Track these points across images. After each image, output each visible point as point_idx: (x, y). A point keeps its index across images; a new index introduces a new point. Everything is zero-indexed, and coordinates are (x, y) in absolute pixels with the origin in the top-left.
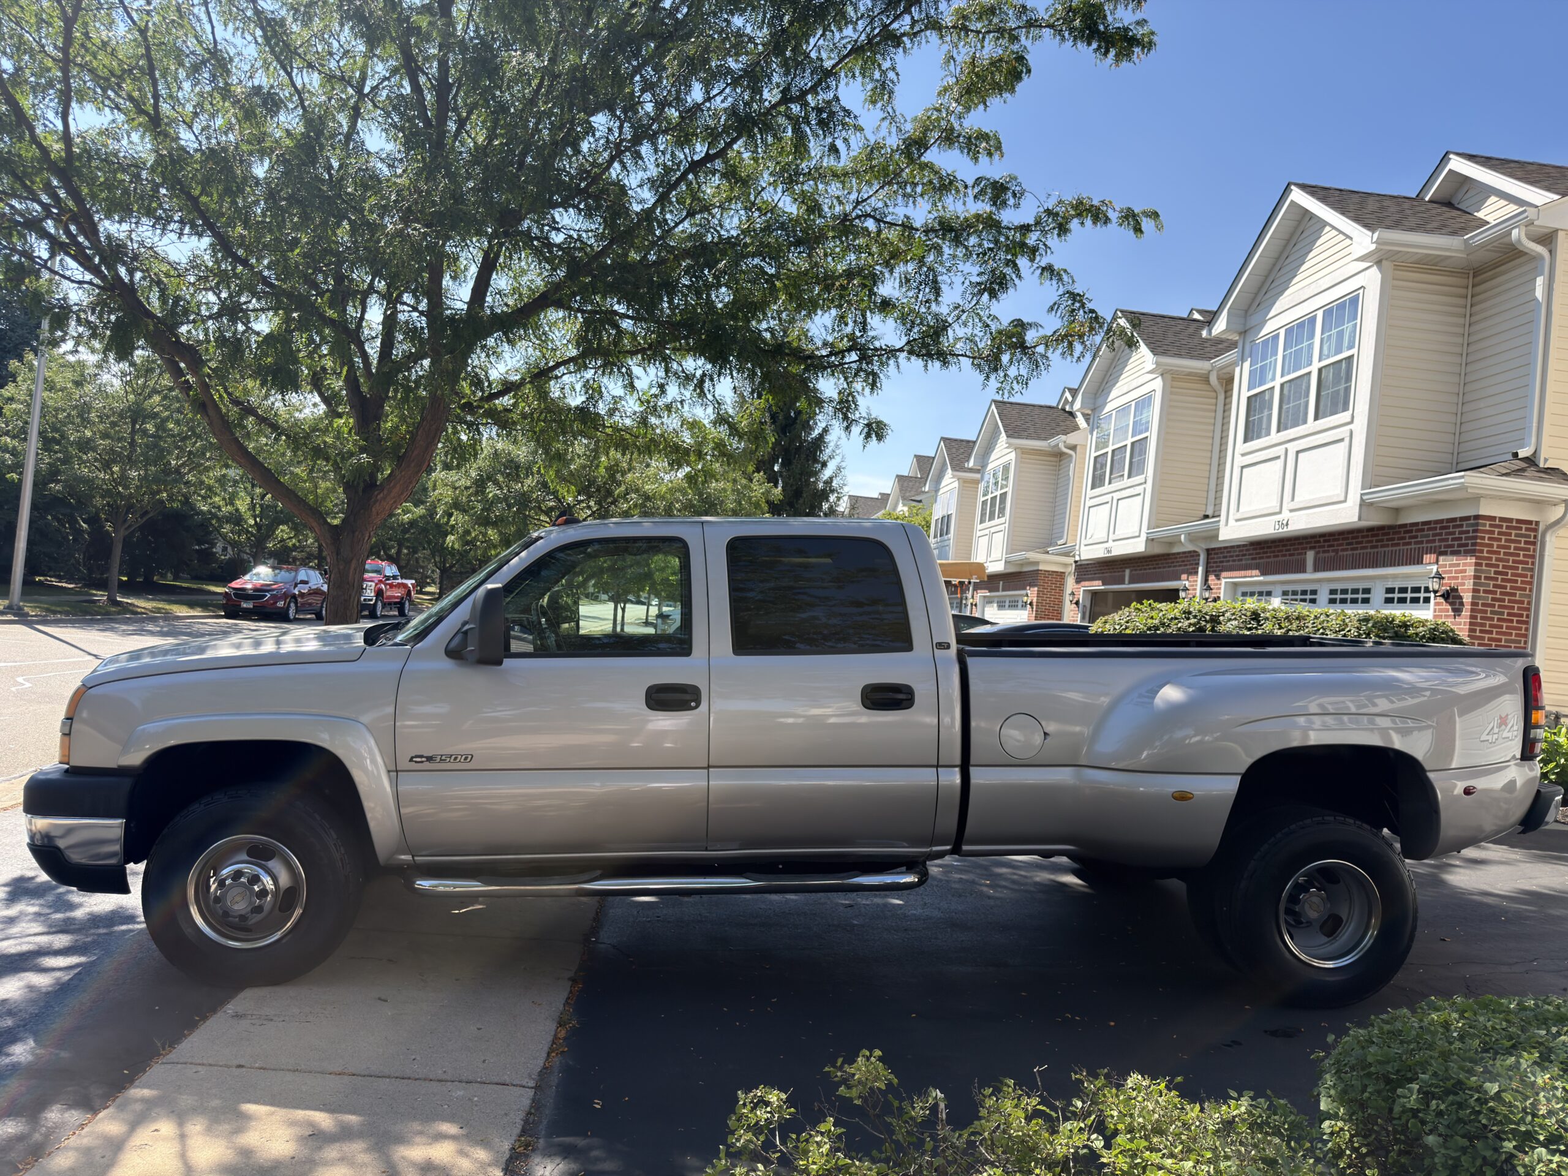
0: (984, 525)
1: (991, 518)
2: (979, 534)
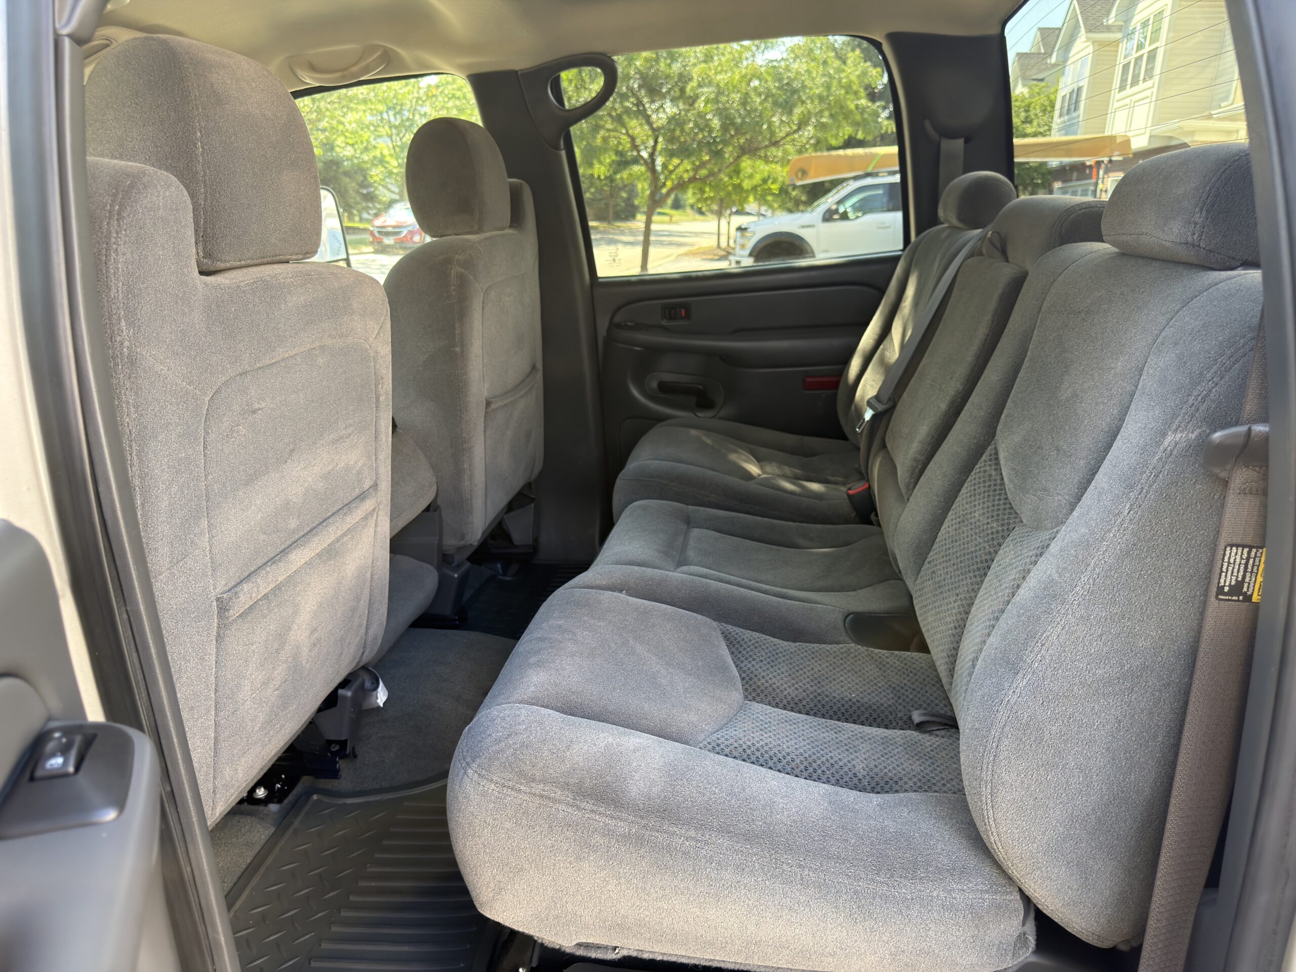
0: (1123, 94)
1: (1135, 82)
2: (1116, 105)
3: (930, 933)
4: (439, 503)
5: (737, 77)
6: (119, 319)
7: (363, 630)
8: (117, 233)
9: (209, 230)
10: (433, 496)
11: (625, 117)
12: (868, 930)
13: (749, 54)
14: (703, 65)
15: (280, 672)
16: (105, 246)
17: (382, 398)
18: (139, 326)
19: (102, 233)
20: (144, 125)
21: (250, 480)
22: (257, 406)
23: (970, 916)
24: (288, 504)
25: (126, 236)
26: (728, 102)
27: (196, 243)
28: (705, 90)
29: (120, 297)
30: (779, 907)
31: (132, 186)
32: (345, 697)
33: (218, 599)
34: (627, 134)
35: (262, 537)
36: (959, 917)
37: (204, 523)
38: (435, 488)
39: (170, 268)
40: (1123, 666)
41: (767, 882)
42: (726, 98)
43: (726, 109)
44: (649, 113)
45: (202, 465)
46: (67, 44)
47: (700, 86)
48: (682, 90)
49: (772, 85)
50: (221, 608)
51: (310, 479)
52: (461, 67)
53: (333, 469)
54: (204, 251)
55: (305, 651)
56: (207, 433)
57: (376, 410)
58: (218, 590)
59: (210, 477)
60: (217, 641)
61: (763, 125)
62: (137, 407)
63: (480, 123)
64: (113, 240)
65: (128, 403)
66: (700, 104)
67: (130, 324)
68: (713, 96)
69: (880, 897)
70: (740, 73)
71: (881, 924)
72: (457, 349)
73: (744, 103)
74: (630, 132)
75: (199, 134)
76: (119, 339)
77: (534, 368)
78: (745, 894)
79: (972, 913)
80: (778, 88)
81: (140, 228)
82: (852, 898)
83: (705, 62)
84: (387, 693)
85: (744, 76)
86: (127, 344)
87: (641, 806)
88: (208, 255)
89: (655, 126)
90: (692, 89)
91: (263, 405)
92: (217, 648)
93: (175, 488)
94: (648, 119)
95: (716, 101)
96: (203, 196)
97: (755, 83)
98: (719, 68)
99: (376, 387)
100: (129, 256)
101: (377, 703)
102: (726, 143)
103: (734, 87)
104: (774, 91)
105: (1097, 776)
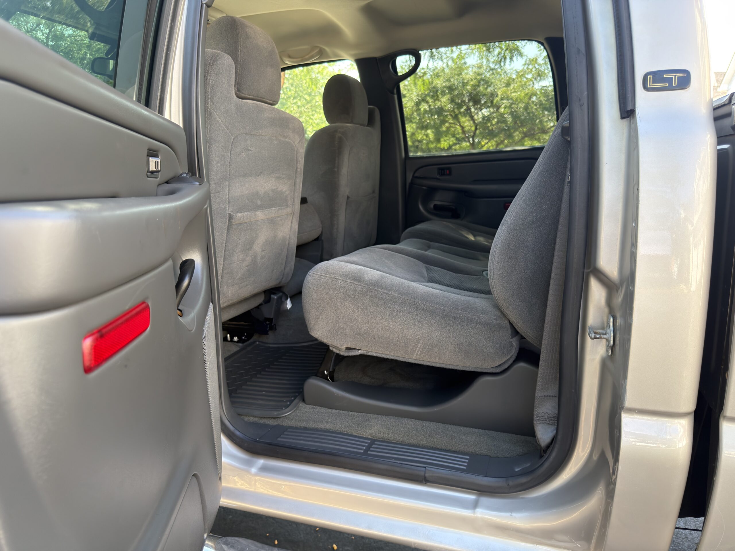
3: (472, 334)
4: (323, 238)
5: (523, 95)
6: (208, 99)
7: (283, 267)
8: (211, 70)
9: (240, 81)
10: (320, 233)
11: (459, 116)
12: (448, 332)
13: (531, 83)
14: (505, 88)
15: (249, 259)
16: (207, 73)
17: (298, 170)
18: (214, 103)
19: (207, 69)
20: (223, 44)
21: (245, 176)
22: (250, 148)
23: (487, 327)
24: (258, 193)
25: (214, 71)
26: (517, 108)
27: (235, 85)
28: (505, 101)
29: (209, 92)
30: (415, 320)
31: (217, 56)
32: (274, 298)
33: (229, 214)
34: (460, 125)
35: (247, 201)
36: (483, 327)
37: (227, 183)
38: (321, 229)
39: (226, 86)
40: (537, 216)
41: (411, 310)
42: (516, 106)
43: (515, 111)
44: (473, 114)
45: (229, 161)
46: (204, 5)
47: (502, 99)
48: (492, 102)
49: (543, 99)
50: (230, 218)
51: (267, 188)
52: (352, 56)
53: (276, 189)
54: (237, 89)
55: (259, 258)
56: (231, 150)
57: (296, 173)
58: (229, 211)
59: (231, 167)
60: (227, 230)
61: (537, 120)
62: (210, 130)
63: (359, 80)
64: (210, 72)
65: (207, 128)
66: (502, 110)
67: (211, 101)
68: (508, 105)
69: (452, 317)
70: (524, 92)
71: (452, 329)
72: (336, 169)
73: (526, 108)
74: (462, 124)
75: (240, 47)
76: (207, 105)
77: (374, 192)
78: (403, 315)
79: (488, 326)
80: (546, 101)
81: (218, 70)
82: (442, 317)
83: (506, 87)
84: (291, 304)
85: (527, 94)
86: (209, 107)
87: (368, 282)
88: (238, 90)
89: (476, 122)
90: (497, 102)
91: (252, 149)
92: (227, 233)
93: (219, 165)
94: (472, 117)
95: (510, 107)
96: (239, 69)
97: (534, 99)
98: (513, 90)
99: (297, 164)
100: (214, 78)
101: (287, 307)
102: (516, 130)
103: (521, 100)
104: (544, 102)
105: (530, 261)
